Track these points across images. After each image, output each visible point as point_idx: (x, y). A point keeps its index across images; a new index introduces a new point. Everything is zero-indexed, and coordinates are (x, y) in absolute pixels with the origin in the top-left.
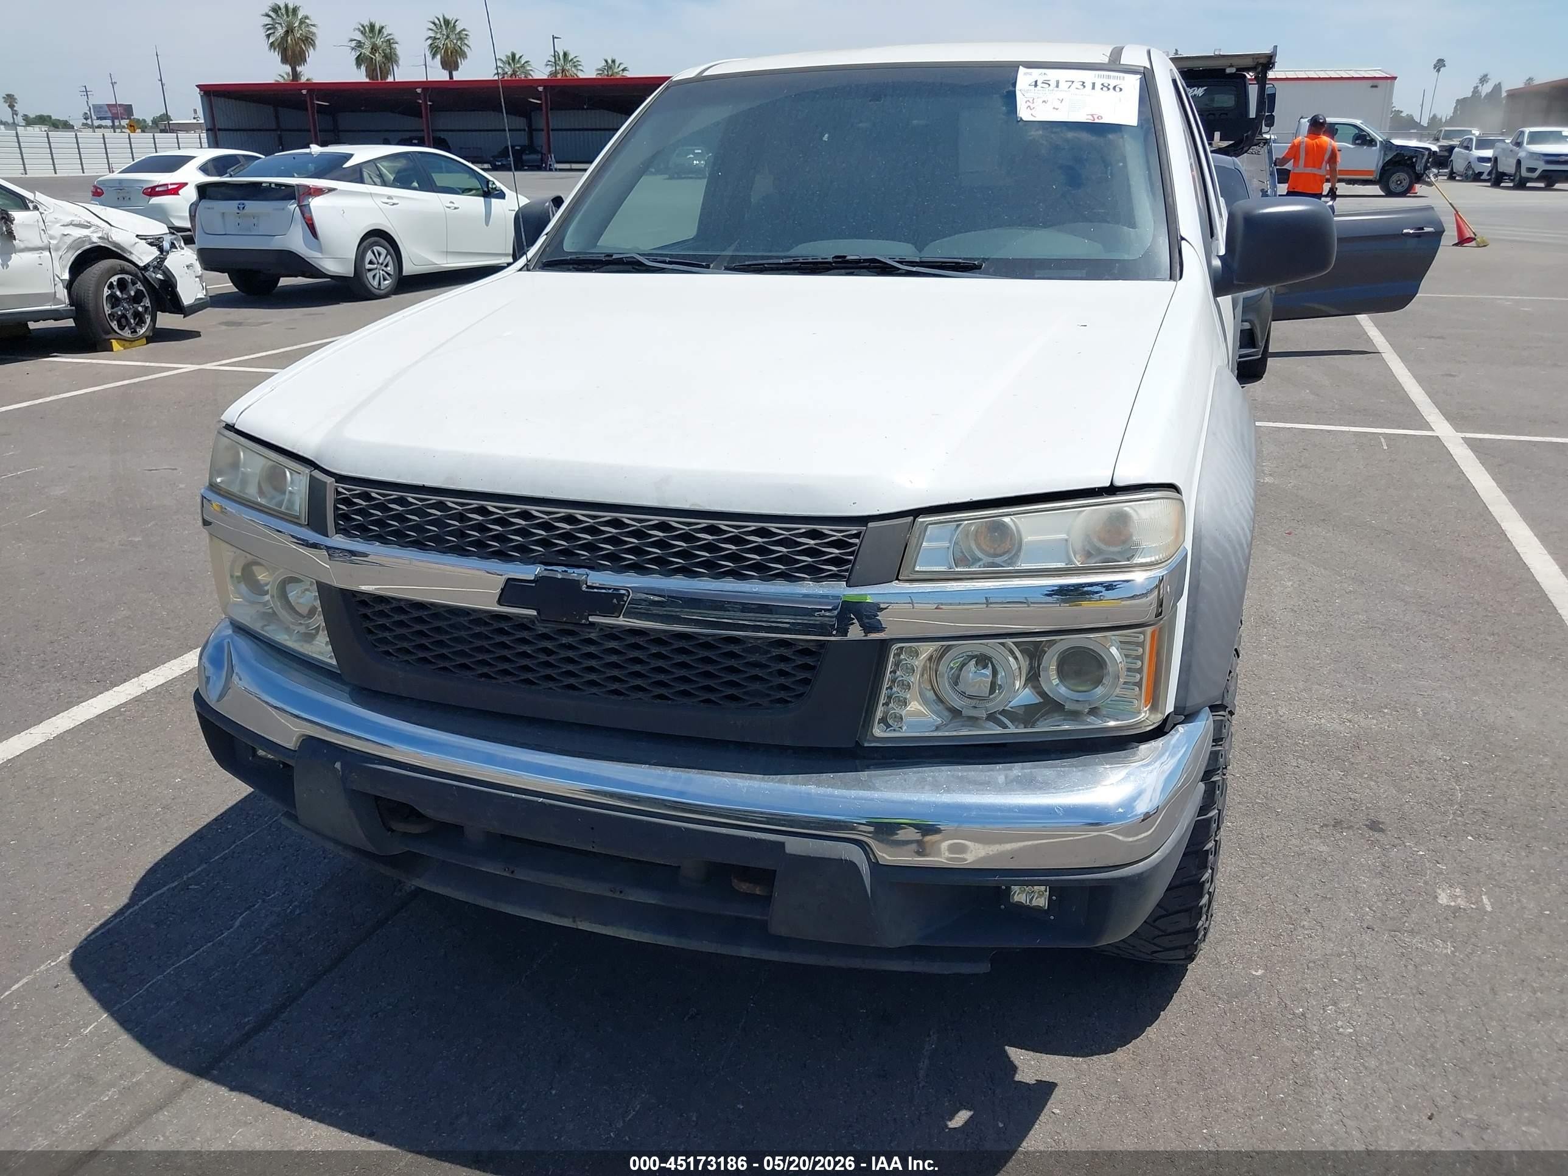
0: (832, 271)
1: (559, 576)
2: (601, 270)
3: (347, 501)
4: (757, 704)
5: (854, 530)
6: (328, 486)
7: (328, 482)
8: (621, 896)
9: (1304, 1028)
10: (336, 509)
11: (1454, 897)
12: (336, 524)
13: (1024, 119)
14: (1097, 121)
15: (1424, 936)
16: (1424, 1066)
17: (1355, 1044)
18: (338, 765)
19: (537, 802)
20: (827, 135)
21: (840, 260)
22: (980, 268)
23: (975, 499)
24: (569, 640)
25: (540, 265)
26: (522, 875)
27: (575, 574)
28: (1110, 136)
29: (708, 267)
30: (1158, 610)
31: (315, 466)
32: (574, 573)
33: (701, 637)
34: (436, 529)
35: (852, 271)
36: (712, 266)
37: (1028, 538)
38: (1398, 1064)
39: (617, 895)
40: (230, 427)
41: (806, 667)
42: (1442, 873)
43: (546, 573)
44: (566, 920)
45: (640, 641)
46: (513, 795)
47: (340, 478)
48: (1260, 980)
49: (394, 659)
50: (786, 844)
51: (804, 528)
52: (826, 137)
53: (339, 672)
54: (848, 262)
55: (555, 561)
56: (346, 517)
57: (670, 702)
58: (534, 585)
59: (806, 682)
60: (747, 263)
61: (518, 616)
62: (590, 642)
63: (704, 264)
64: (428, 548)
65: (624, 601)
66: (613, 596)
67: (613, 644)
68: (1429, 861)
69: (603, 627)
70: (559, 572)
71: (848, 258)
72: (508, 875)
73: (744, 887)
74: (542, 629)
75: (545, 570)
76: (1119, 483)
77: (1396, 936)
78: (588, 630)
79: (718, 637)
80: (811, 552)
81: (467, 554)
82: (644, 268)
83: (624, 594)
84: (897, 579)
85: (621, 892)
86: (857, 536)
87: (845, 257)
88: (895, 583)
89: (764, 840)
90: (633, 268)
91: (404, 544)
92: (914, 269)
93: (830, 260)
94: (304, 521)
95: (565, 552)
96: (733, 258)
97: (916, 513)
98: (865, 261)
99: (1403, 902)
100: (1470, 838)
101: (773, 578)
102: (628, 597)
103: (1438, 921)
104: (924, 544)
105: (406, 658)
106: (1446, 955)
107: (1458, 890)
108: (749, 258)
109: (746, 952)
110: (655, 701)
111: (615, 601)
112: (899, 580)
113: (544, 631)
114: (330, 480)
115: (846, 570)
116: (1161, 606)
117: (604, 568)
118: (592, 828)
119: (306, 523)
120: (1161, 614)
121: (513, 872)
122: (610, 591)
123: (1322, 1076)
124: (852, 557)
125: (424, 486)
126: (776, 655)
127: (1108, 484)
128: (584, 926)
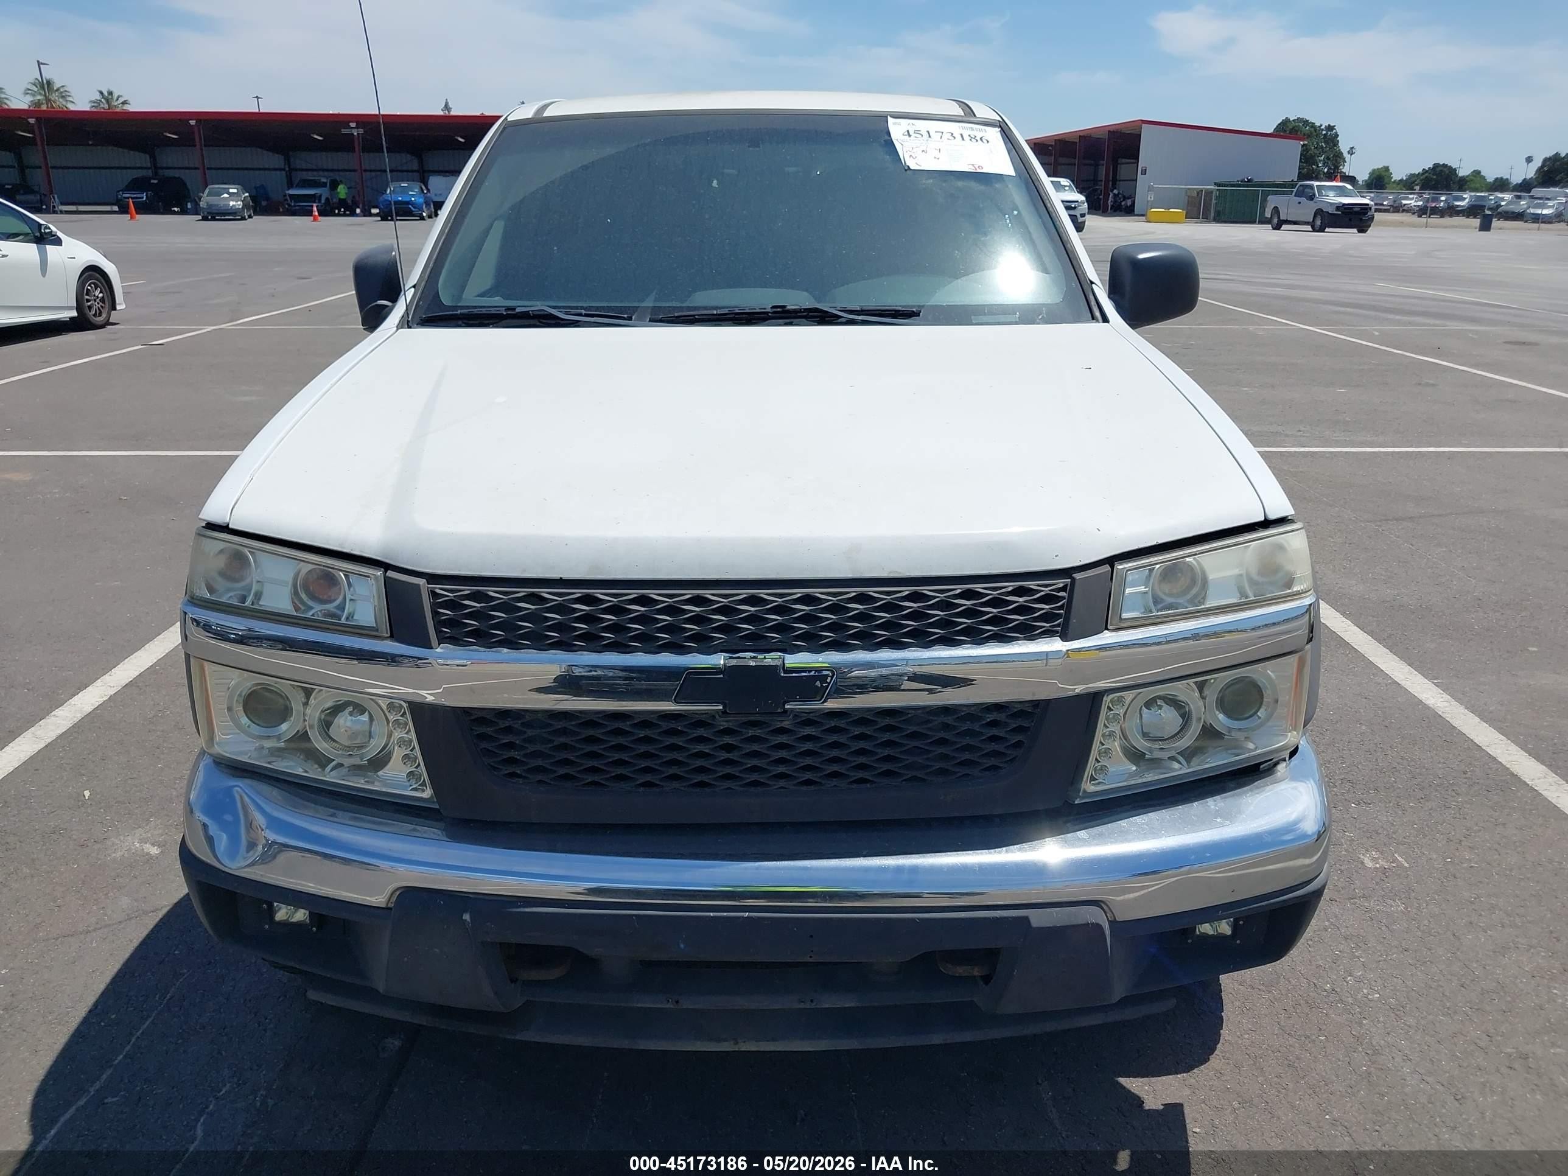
0: (767, 322)
1: (753, 664)
2: (500, 324)
3: (452, 605)
4: (967, 775)
5: (1061, 582)
6: (422, 589)
7: (421, 584)
8: (813, 1006)
9: (1341, 1001)
10: (435, 614)
11: (1374, 860)
12: (438, 632)
13: (912, 168)
14: (979, 171)
15: (1375, 898)
16: (1450, 1014)
17: (1388, 1007)
18: (467, 917)
19: (743, 917)
20: (715, 182)
21: (779, 310)
22: (919, 315)
23: (1161, 541)
24: (757, 732)
25: (417, 320)
26: (687, 1004)
27: (771, 659)
28: (997, 186)
29: (630, 318)
30: (1309, 636)
31: (386, 566)
32: (765, 658)
33: (910, 711)
34: (586, 627)
35: (792, 320)
36: (633, 317)
37: (1211, 576)
38: (1431, 1017)
39: (808, 1006)
40: (211, 526)
41: (1020, 729)
42: (1353, 840)
43: (734, 662)
44: (726, 1044)
45: (842, 723)
46: (712, 914)
47: (433, 578)
48: (1281, 966)
49: (521, 781)
50: (1030, 918)
51: (1011, 586)
52: (715, 183)
53: (438, 807)
54: (789, 311)
55: (740, 648)
56: (451, 623)
57: (868, 785)
58: (722, 676)
59: (1018, 745)
60: (676, 314)
61: (694, 712)
62: (782, 731)
63: (625, 316)
64: (575, 648)
65: (827, 683)
66: (814, 678)
67: (808, 731)
68: (1337, 831)
69: (796, 714)
70: (749, 659)
71: (788, 308)
72: (672, 1006)
73: (960, 970)
74: (724, 723)
75: (731, 658)
76: (1272, 516)
77: (1356, 903)
78: (780, 719)
79: (928, 710)
80: (1021, 610)
81: (628, 650)
82: (553, 322)
83: (827, 676)
84: (1106, 629)
85: (812, 1001)
86: (1063, 589)
87: (784, 307)
88: (1107, 633)
89: (1005, 918)
90: (541, 322)
91: (542, 648)
92: (860, 318)
93: (769, 310)
94: (385, 631)
95: (753, 636)
96: (655, 310)
97: (1111, 561)
98: (806, 310)
99: (1342, 871)
100: (1353, 805)
101: (984, 640)
102: (832, 677)
103: (1377, 883)
104: (1128, 591)
105: (540, 777)
106: (1402, 911)
107: (1374, 853)
108: (675, 309)
109: (937, 1039)
110: (853, 787)
111: (818, 683)
112: (1108, 630)
113: (726, 725)
114: (422, 582)
115: (1058, 625)
116: (1312, 632)
117: (799, 649)
118: (811, 936)
119: (389, 635)
120: (1311, 639)
121: (677, 1002)
122: (812, 673)
123: (1383, 1042)
124: (1062, 611)
125: (561, 578)
126: (991, 721)
127: (1263, 519)
128: (745, 1047)
